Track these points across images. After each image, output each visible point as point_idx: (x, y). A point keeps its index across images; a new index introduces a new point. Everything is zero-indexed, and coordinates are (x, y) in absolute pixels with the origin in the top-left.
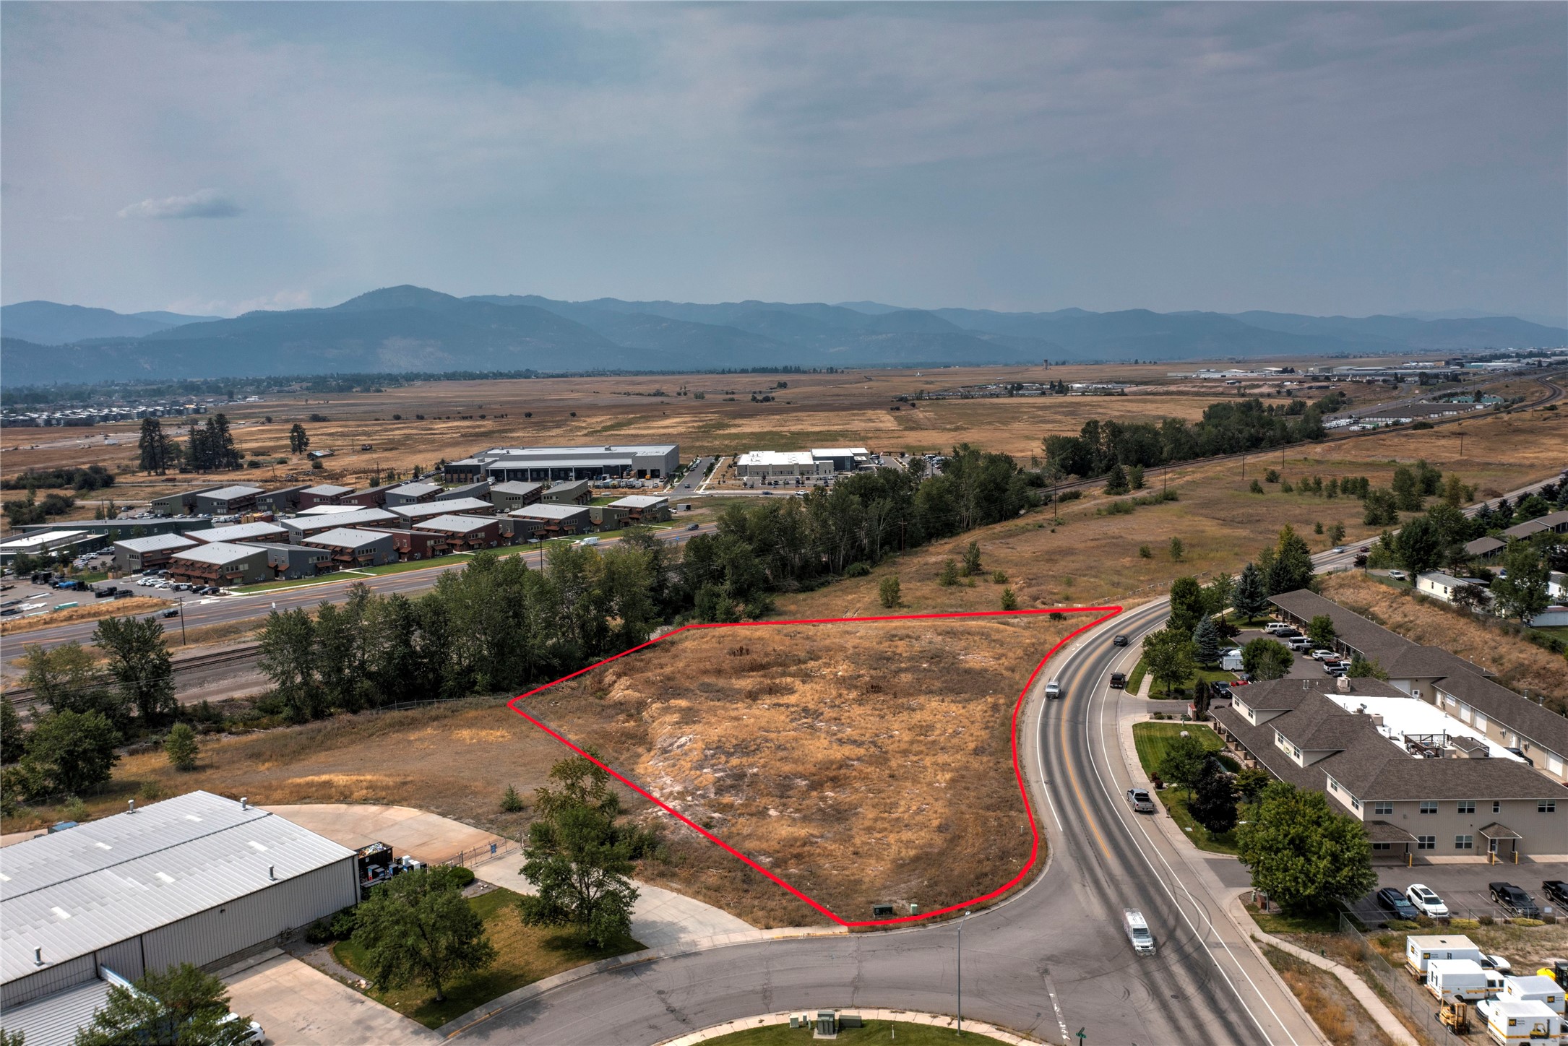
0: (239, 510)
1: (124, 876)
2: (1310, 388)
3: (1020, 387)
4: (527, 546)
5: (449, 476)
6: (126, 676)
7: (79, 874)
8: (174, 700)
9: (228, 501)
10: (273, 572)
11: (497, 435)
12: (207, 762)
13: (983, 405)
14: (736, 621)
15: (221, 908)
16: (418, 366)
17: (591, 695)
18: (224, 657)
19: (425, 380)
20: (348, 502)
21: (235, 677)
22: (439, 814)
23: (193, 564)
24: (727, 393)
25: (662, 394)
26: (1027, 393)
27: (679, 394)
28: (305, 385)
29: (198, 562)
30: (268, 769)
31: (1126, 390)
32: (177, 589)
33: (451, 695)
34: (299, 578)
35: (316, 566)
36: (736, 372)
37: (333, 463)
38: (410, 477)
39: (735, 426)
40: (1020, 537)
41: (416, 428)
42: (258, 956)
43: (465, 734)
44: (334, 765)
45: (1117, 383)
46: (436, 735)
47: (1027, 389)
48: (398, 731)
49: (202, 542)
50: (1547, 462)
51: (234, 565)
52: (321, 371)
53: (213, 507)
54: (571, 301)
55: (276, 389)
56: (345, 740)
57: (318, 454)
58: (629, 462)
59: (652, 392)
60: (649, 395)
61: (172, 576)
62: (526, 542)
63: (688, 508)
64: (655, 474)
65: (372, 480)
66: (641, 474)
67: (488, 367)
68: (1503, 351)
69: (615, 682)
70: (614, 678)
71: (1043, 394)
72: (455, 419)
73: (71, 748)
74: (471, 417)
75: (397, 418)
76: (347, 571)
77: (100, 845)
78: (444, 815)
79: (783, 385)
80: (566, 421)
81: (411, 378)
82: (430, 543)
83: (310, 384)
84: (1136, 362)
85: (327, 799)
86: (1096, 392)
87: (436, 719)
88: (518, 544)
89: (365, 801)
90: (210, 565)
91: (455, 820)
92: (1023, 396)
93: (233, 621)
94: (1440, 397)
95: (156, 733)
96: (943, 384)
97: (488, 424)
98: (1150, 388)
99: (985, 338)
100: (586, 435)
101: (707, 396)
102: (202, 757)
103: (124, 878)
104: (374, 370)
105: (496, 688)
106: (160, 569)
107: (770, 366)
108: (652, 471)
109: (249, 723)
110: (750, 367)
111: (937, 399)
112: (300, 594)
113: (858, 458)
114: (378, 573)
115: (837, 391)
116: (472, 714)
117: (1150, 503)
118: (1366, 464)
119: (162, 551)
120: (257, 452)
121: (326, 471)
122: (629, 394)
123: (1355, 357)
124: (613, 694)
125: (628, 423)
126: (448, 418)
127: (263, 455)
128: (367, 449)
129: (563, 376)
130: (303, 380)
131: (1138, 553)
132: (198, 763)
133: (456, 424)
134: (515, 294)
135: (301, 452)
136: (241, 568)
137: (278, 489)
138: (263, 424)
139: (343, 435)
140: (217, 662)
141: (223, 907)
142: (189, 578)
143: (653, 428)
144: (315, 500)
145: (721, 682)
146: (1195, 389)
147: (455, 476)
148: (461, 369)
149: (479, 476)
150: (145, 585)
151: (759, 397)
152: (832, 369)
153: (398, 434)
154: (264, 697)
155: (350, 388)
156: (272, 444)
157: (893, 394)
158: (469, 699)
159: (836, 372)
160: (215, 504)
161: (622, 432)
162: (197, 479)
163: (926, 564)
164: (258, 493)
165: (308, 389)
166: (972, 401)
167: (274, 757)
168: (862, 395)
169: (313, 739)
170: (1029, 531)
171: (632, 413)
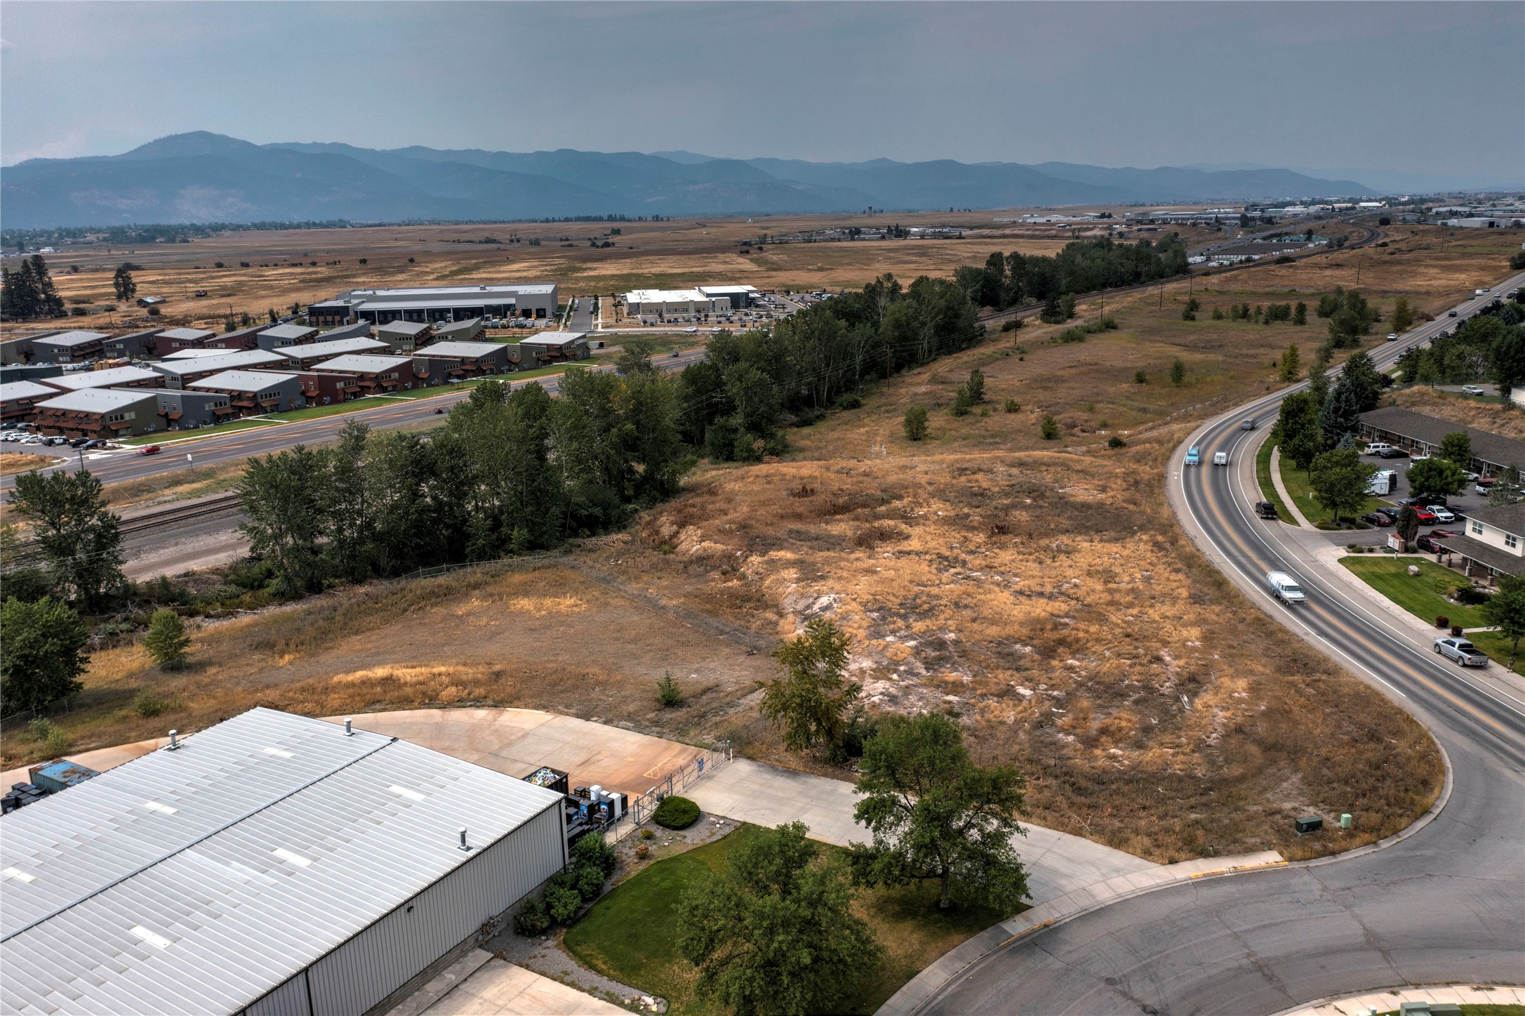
0: (84, 357)
1: (223, 859)
2: (1140, 230)
3: (858, 231)
4: (449, 387)
5: (314, 319)
6: (58, 548)
7: (150, 862)
8: (121, 576)
9: (71, 347)
10: (164, 421)
11: (338, 280)
12: (199, 657)
13: (830, 248)
14: (758, 460)
15: (407, 906)
16: (220, 217)
17: (654, 549)
18: (153, 521)
19: (234, 230)
20: (214, 345)
21: (177, 544)
22: (578, 716)
23: (65, 413)
24: (561, 240)
25: (494, 241)
26: (867, 237)
27: (512, 241)
28: (101, 236)
29: (71, 411)
30: (291, 663)
31: (964, 234)
32: (50, 443)
33: (482, 556)
34: (196, 427)
35: (214, 413)
36: (560, 221)
37: (169, 310)
38: (268, 322)
39: (591, 269)
40: (992, 365)
41: (245, 275)
42: (457, 967)
43: (525, 603)
44: (378, 654)
45: (952, 227)
46: (488, 608)
47: (865, 234)
48: (436, 604)
49: (64, 391)
50: (1441, 290)
51: (118, 414)
52: (115, 223)
53: (52, 353)
54: (378, 149)
55: (69, 240)
56: (376, 619)
57: (149, 300)
58: (512, 301)
59: (483, 239)
60: (481, 242)
61: (38, 429)
62: (447, 383)
63: (601, 345)
64: (541, 314)
65: (227, 324)
66: (527, 313)
67: (297, 218)
68: (1280, 200)
69: (678, 532)
70: (675, 528)
71: (883, 238)
72: (283, 266)
73: (27, 651)
74: (301, 264)
75: (220, 265)
76: (250, 418)
77: (152, 805)
78: (586, 716)
79: (617, 232)
80: (407, 266)
81: (217, 228)
82: (340, 385)
83: (107, 235)
84: (952, 210)
85: (404, 702)
86: (935, 236)
87: (476, 586)
88: (434, 386)
89: (459, 703)
90: (88, 415)
91: (605, 723)
92: (864, 239)
93: (141, 478)
94: (1272, 236)
95: (107, 621)
96: (779, 229)
97: (323, 271)
98: (986, 232)
99: (800, 187)
100: (435, 279)
101: (542, 243)
102: (193, 651)
103: (228, 864)
104: (173, 221)
105: (534, 546)
106: (18, 422)
107: (593, 215)
108: (538, 311)
109: (228, 602)
110: (573, 215)
111: (780, 243)
112: (206, 445)
113: (751, 295)
114: (290, 419)
115: (675, 236)
116: (517, 578)
117: (1095, 332)
118: (1267, 294)
119: (17, 401)
120: (76, 300)
121: (165, 317)
122: (459, 242)
123: (1152, 205)
124: (683, 547)
125: (476, 268)
126: (276, 265)
127: (84, 302)
128: (201, 295)
129: (380, 225)
130: (99, 231)
131: (1133, 378)
132: (190, 659)
133: (287, 270)
134: (319, 141)
135: (127, 299)
136: (127, 416)
137: (119, 335)
138: (69, 273)
139: (165, 282)
140: (146, 527)
141: (410, 904)
142: (61, 431)
143: (504, 272)
144: (174, 345)
145: (812, 529)
146: (1030, 232)
147: (321, 319)
148: (268, 219)
149: (348, 318)
150: (6, 440)
151: (600, 243)
152: (657, 217)
153: (228, 281)
154: (234, 568)
155: (153, 239)
156: (88, 292)
157: (733, 239)
158: (506, 560)
159: (662, 220)
160: (56, 351)
161: (475, 276)
162: (18, 328)
163: (916, 394)
164: (104, 339)
165: (105, 240)
166: (816, 244)
167: (292, 646)
168: (700, 240)
169: (330, 619)
170: (997, 359)
171: (473, 259)
